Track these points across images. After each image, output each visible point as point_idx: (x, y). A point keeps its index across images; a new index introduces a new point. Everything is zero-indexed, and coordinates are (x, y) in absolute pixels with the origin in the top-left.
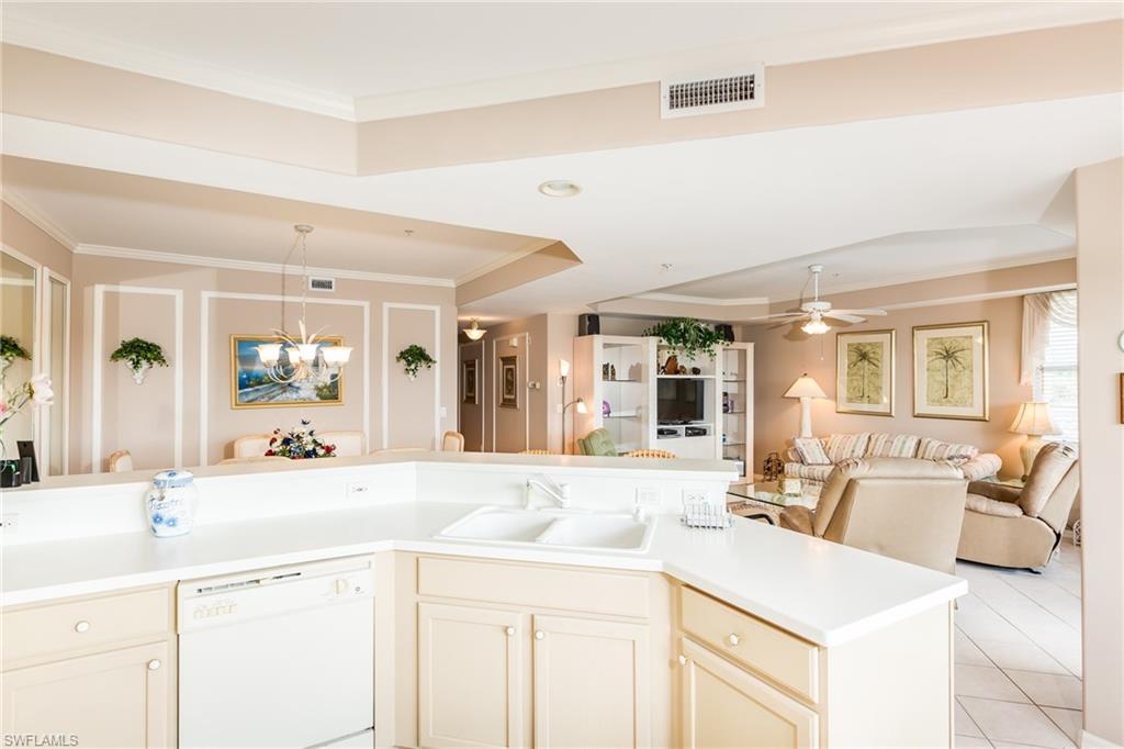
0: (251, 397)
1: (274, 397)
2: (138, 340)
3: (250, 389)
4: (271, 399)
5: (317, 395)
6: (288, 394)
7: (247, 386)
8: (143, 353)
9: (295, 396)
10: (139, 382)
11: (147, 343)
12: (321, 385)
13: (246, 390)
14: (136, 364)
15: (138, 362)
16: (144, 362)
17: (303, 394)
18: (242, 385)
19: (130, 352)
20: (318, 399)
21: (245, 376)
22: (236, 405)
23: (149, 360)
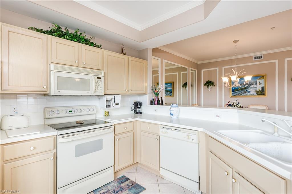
0: (235, 94)
1: (242, 94)
2: (209, 81)
3: (235, 92)
4: (241, 95)
5: (257, 94)
6: (246, 93)
7: (234, 91)
8: (209, 84)
9: (248, 94)
10: (209, 90)
11: (210, 81)
12: (258, 90)
13: (234, 92)
14: (208, 87)
15: (208, 86)
16: (210, 86)
17: (251, 93)
18: (233, 91)
19: (207, 84)
20: (257, 95)
21: (233, 88)
22: (231, 96)
23: (210, 85)
